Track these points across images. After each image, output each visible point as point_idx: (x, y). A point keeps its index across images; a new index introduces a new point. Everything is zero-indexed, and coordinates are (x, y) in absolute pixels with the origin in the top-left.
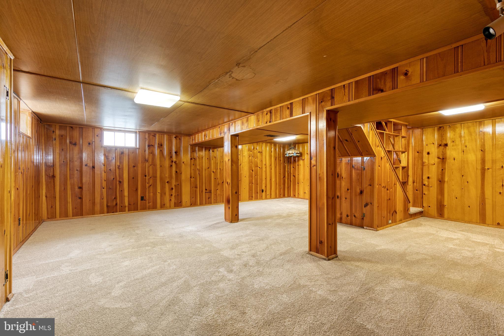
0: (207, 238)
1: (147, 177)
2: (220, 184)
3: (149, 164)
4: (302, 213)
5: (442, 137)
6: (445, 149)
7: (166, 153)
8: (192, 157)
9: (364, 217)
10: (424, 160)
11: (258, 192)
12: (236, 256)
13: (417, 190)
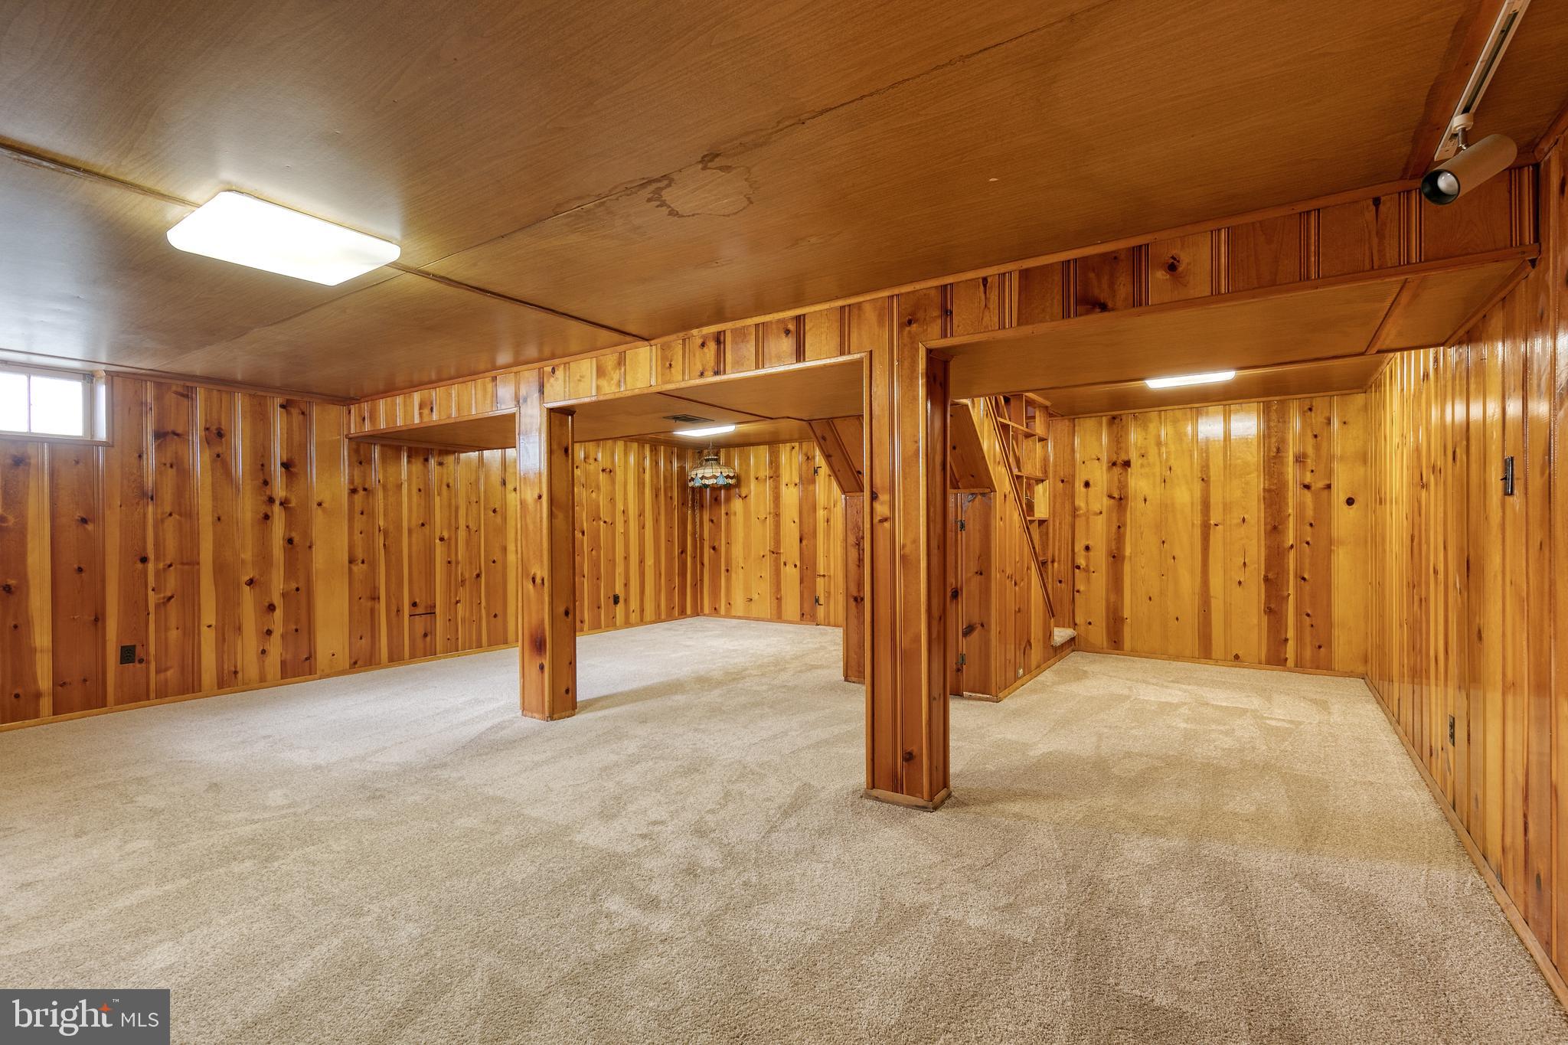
0: (490, 791)
1: (151, 566)
2: (467, 582)
3: (159, 511)
4: (769, 666)
5: (1118, 442)
6: (1124, 474)
7: (240, 464)
8: (356, 484)
9: (962, 664)
10: (1077, 503)
11: (603, 606)
12: (641, 844)
13: (1060, 582)
